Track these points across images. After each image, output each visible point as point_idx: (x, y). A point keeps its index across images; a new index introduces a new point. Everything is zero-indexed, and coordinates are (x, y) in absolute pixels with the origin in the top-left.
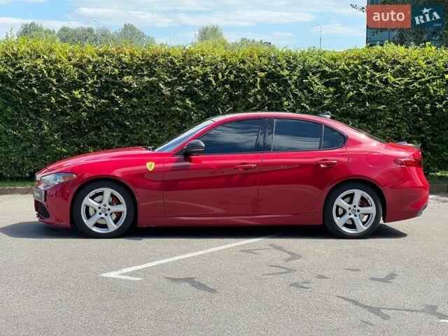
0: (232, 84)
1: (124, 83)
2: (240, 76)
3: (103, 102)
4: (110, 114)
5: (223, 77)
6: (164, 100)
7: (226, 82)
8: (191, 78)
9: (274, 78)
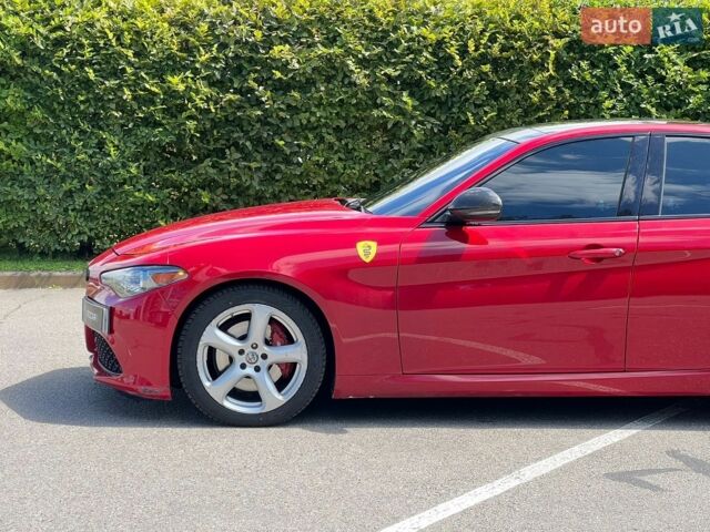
0: (495, 62)
1: (274, 60)
2: (513, 48)
3: (230, 101)
4: (245, 123)
5: (477, 49)
6: (355, 95)
7: (483, 59)
8: (409, 50)
9: (583, 50)
